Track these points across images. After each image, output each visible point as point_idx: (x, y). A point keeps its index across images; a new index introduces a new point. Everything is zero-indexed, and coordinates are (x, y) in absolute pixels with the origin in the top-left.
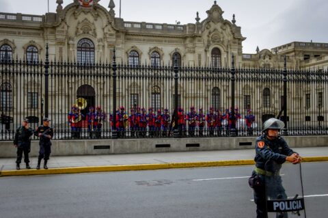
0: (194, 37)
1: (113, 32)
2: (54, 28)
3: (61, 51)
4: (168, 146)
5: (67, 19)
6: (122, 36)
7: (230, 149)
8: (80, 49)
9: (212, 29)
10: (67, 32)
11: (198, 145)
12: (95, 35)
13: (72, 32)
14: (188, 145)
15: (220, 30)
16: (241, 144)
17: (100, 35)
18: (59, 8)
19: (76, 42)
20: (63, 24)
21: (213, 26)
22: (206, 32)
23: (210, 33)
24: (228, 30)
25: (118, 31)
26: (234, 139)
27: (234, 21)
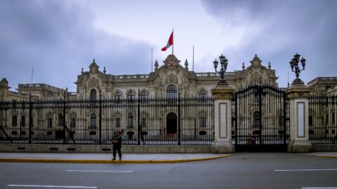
0: (240, 79)
1: (187, 80)
2: (153, 80)
3: (157, 93)
4: (57, 149)
5: (160, 75)
6: (194, 82)
7: (95, 152)
8: (168, 91)
9: (253, 73)
10: (161, 82)
11: (75, 149)
12: (177, 83)
13: (164, 82)
14: (68, 149)
15: (260, 73)
16: (103, 150)
17: (180, 82)
18: (156, 69)
19: (166, 88)
20: (158, 78)
21: (254, 71)
22: (249, 75)
23: (252, 75)
24: (265, 72)
25: (190, 79)
26: (98, 146)
27: (270, 67)
